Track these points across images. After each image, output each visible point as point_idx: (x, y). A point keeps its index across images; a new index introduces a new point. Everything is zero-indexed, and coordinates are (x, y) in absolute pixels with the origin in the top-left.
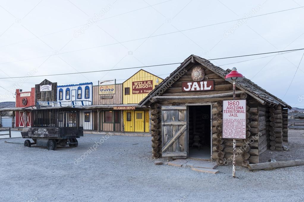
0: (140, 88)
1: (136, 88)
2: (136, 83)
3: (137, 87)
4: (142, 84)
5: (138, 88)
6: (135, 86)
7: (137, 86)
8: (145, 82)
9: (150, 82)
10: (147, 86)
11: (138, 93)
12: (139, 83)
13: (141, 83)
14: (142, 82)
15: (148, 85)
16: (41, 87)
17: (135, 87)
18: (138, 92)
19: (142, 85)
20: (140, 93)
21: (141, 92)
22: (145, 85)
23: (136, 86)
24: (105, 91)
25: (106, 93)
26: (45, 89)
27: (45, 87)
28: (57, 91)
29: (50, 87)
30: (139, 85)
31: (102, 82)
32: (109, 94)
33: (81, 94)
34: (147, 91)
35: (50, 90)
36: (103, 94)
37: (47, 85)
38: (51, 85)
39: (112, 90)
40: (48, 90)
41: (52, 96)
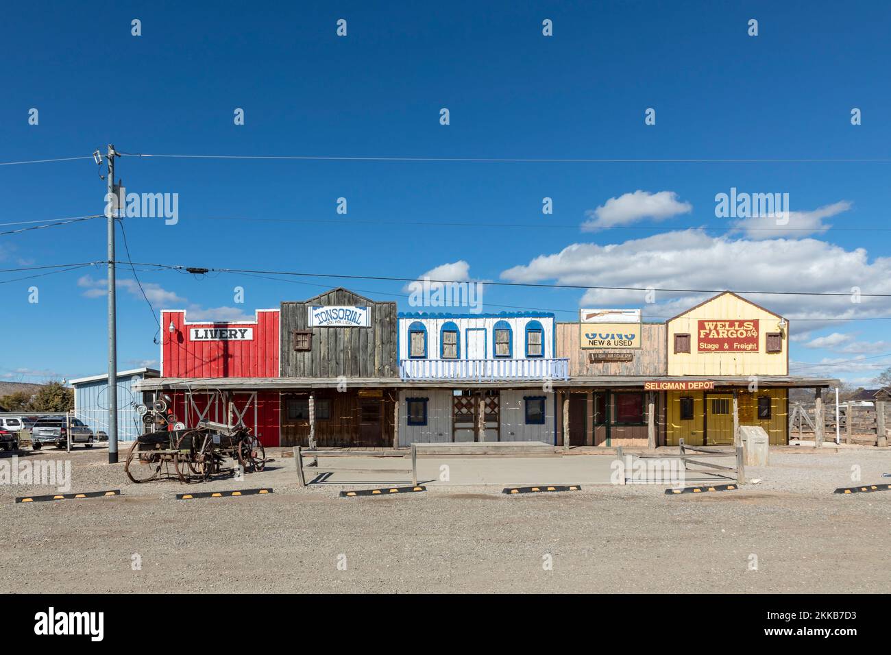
0: (721, 337)
1: (711, 336)
2: (710, 323)
3: (713, 335)
4: (727, 328)
5: (716, 336)
6: (708, 331)
7: (714, 331)
8: (737, 323)
9: (752, 323)
10: (742, 334)
11: (715, 350)
12: (719, 323)
13: (724, 326)
14: (728, 323)
15: (746, 331)
16: (313, 312)
17: (707, 335)
18: (717, 346)
19: (728, 331)
20: (721, 348)
21: (726, 346)
22: (737, 331)
23: (710, 330)
24: (606, 338)
25: (609, 343)
26: (338, 319)
27: (335, 313)
28: (399, 330)
29: (360, 315)
30: (718, 328)
31: (594, 315)
32: (619, 346)
33: (510, 343)
34: (742, 346)
35: (360, 325)
36: (599, 346)
37: (345, 308)
38: (366, 309)
39: (630, 337)
40: (354, 324)
41: (370, 346)
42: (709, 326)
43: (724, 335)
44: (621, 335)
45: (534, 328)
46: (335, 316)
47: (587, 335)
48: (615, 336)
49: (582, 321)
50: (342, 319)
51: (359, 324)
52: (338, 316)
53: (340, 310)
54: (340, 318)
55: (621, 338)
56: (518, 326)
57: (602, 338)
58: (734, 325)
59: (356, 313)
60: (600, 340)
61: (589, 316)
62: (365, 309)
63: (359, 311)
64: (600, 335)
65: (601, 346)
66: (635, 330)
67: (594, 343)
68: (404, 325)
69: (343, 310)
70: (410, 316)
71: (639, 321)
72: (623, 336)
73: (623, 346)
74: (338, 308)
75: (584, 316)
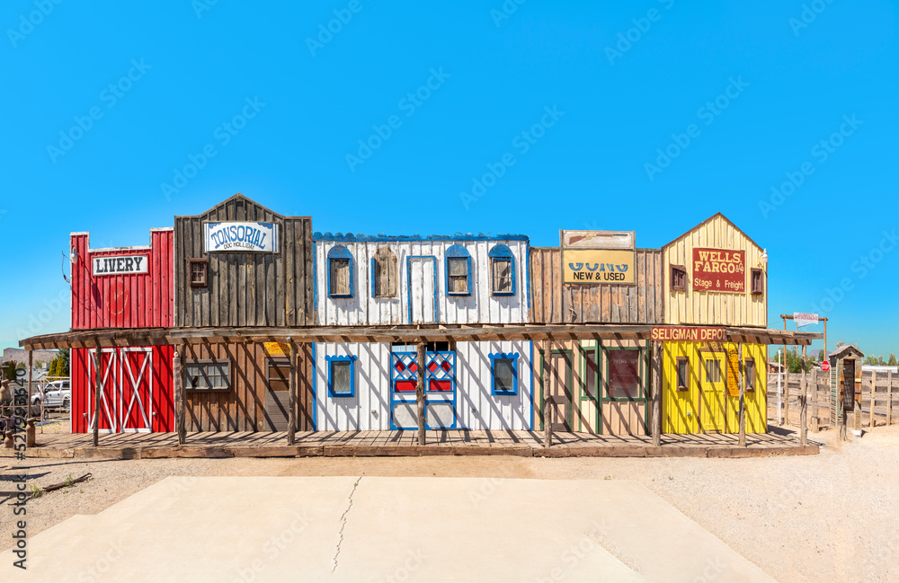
0: (713, 271)
1: (705, 270)
2: (704, 252)
3: (707, 269)
4: (719, 260)
5: (709, 270)
6: (702, 263)
7: (707, 263)
8: (727, 254)
9: (739, 255)
10: (731, 268)
11: (710, 288)
12: (712, 253)
13: (716, 257)
14: (719, 253)
15: (735, 264)
16: (209, 231)
17: (701, 267)
18: (709, 283)
19: (720, 263)
20: (714, 287)
21: (718, 285)
22: (727, 264)
23: (704, 262)
24: (594, 270)
25: (598, 277)
26: (237, 241)
27: (234, 232)
28: (316, 258)
29: (265, 235)
30: (711, 260)
31: (579, 238)
32: (609, 281)
33: (468, 277)
34: (732, 285)
35: (265, 250)
36: (585, 281)
37: (245, 224)
38: (272, 227)
39: (622, 268)
40: (256, 249)
41: (280, 280)
42: (703, 255)
43: (716, 269)
44: (612, 266)
45: (500, 256)
46: (234, 237)
47: (571, 265)
48: (606, 267)
49: (565, 247)
50: (241, 240)
51: (263, 248)
52: (237, 236)
53: (239, 227)
54: (239, 239)
55: (613, 270)
56: (480, 253)
57: (590, 269)
58: (725, 257)
59: (259, 231)
60: (588, 271)
61: (573, 240)
62: (270, 226)
63: (263, 229)
64: (587, 264)
65: (589, 281)
66: (628, 258)
67: (579, 276)
68: (322, 251)
69: (243, 227)
70: (329, 238)
71: (632, 248)
72: (615, 268)
73: (615, 281)
74: (237, 224)
75: (567, 240)
